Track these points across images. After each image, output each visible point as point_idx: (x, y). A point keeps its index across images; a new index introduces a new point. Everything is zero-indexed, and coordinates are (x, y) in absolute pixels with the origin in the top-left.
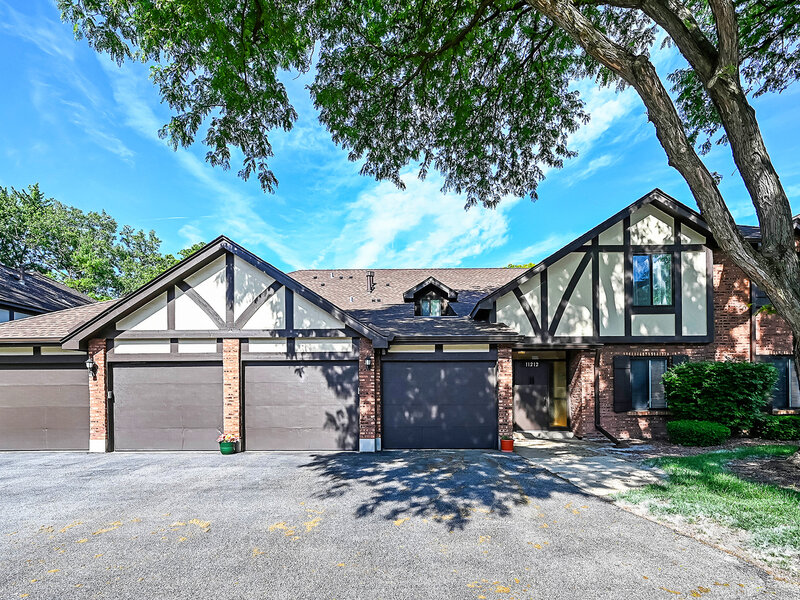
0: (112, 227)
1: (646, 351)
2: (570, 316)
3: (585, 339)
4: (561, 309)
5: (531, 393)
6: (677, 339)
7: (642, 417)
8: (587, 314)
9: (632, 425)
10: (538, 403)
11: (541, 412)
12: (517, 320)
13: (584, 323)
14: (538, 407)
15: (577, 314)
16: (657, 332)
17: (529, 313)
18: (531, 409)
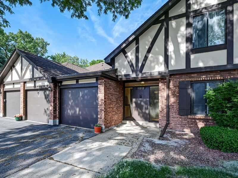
0: (78, 59)
1: (204, 77)
2: (151, 62)
3: (160, 73)
4: (146, 58)
5: (140, 103)
6: (229, 67)
7: (200, 119)
8: (161, 59)
9: (192, 124)
10: (144, 108)
11: (145, 113)
12: (125, 67)
13: (160, 64)
14: (144, 110)
15: (155, 60)
16: (211, 64)
17: (130, 62)
18: (140, 111)
